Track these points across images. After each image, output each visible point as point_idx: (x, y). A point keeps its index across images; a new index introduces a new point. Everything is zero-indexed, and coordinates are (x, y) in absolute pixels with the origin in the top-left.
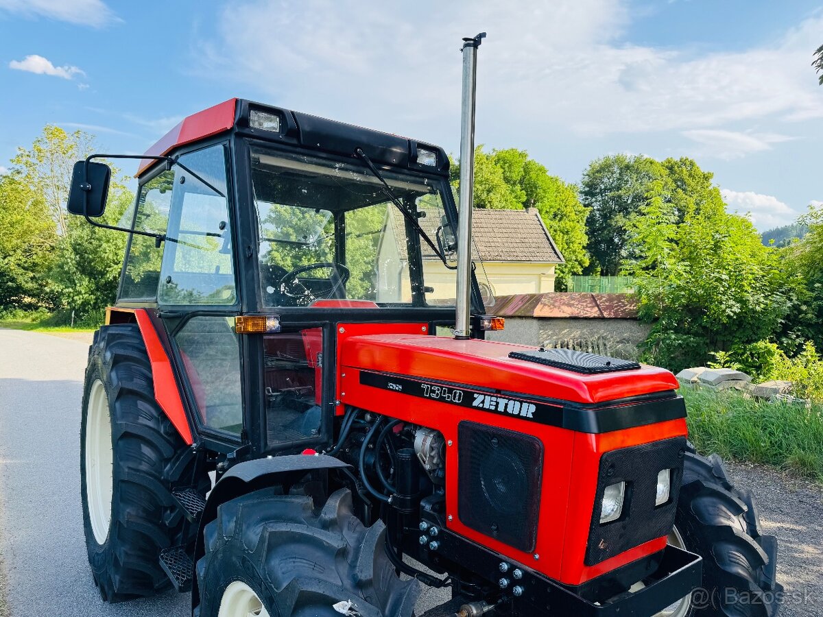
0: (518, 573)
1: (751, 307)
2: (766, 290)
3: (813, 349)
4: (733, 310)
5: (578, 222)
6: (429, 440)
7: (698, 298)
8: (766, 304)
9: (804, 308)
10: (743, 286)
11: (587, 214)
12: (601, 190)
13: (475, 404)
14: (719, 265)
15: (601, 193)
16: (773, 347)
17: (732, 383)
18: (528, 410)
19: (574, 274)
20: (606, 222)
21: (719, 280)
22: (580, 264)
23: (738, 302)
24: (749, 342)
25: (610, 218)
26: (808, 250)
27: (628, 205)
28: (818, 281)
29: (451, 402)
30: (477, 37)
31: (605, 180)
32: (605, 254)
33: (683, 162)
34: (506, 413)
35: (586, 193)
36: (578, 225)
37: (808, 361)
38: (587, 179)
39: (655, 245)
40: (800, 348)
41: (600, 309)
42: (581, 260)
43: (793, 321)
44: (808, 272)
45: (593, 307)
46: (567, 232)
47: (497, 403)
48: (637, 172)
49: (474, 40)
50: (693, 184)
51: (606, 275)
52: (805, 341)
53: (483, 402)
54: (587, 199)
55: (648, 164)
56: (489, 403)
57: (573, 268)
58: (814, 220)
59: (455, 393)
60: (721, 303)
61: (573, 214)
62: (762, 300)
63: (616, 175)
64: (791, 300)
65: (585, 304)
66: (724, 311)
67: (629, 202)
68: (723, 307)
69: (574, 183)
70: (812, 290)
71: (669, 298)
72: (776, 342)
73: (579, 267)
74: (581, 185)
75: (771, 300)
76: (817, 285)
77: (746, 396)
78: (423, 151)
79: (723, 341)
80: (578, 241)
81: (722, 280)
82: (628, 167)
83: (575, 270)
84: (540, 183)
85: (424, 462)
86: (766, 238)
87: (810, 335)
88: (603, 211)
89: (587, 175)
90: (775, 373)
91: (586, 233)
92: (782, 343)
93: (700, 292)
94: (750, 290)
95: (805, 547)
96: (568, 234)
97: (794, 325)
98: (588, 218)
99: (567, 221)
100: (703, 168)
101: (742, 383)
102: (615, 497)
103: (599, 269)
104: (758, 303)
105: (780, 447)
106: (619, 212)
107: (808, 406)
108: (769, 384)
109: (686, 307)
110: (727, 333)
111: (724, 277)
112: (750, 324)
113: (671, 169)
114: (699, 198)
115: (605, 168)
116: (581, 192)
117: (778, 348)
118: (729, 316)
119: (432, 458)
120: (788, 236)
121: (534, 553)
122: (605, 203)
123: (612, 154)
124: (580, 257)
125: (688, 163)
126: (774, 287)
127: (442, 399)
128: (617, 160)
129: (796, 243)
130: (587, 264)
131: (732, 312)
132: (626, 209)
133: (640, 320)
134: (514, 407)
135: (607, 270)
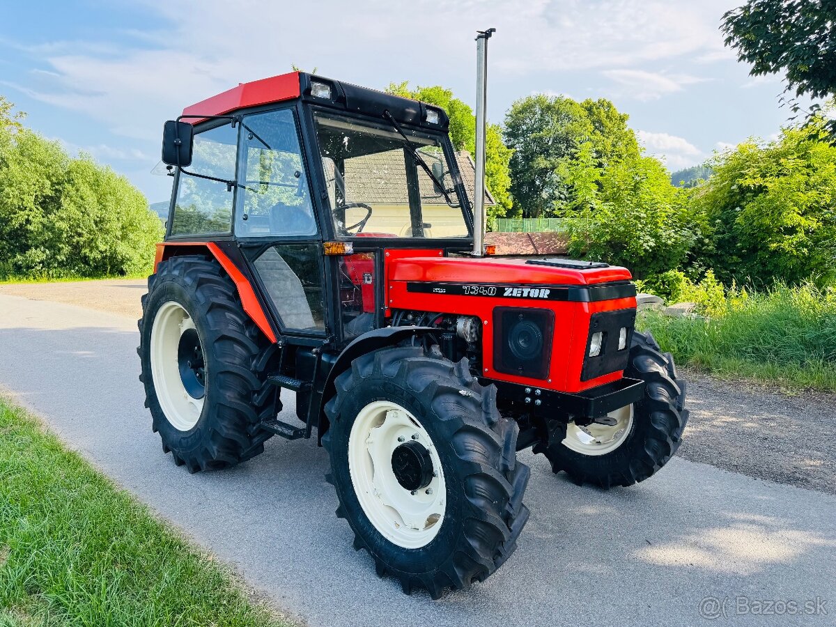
0: (538, 391)
1: (664, 241)
2: (676, 226)
3: (713, 276)
4: (649, 244)
5: (502, 164)
6: (469, 323)
7: (620, 234)
8: (676, 239)
9: (707, 241)
10: (658, 222)
11: (510, 156)
12: (523, 131)
13: (505, 294)
14: (639, 205)
15: (524, 134)
16: (681, 275)
17: (648, 306)
18: (545, 293)
19: (498, 216)
20: (528, 164)
21: (638, 218)
22: (504, 207)
23: (653, 237)
24: (661, 272)
25: (532, 161)
26: (711, 190)
27: (549, 147)
28: (719, 218)
29: (487, 296)
30: (488, 31)
31: (528, 121)
32: (527, 196)
33: (601, 104)
34: (528, 297)
35: (509, 135)
36: (502, 167)
37: (709, 286)
38: (509, 120)
39: (584, 186)
40: (702, 276)
41: (534, 247)
42: (505, 203)
43: (697, 252)
44: (711, 210)
45: (528, 246)
46: (492, 174)
47: (523, 292)
48: (558, 113)
49: (485, 33)
50: (610, 125)
51: (528, 217)
52: (706, 270)
53: (512, 292)
54: (510, 140)
55: (568, 105)
56: (516, 292)
57: (498, 210)
58: (716, 163)
59: (490, 289)
60: (639, 238)
61: (497, 156)
62: (673, 234)
63: (538, 116)
64: (696, 235)
65: (521, 243)
66: (642, 245)
67: (550, 144)
68: (641, 241)
69: (497, 124)
70: (714, 226)
71: (595, 235)
72: (683, 271)
73: (503, 209)
74: (504, 126)
75: (680, 235)
76: (718, 221)
77: (660, 315)
78: (431, 112)
79: (640, 272)
80: (502, 184)
81: (640, 218)
82: (549, 108)
83: (499, 212)
84: (465, 123)
85: (467, 337)
86: (676, 179)
87: (711, 264)
88: (525, 152)
89: (510, 115)
90: (682, 296)
91: (510, 176)
92: (687, 272)
93: (622, 229)
94: (663, 227)
95: (702, 412)
96: (492, 177)
97: (698, 256)
98: (511, 160)
99: (491, 163)
100: (619, 110)
101: (656, 305)
102: (597, 342)
103: (521, 211)
104: (670, 238)
105: (686, 351)
106: (541, 154)
107: (708, 321)
108: (677, 306)
109: (608, 242)
110: (642, 265)
111: (642, 215)
112: (662, 256)
113: (590, 110)
114: (616, 140)
115: (527, 108)
116: (504, 134)
117: (684, 276)
118: (645, 250)
119: (471, 333)
120: (694, 177)
121: (548, 378)
122: (527, 144)
123: (534, 94)
124: (504, 199)
125: (606, 104)
126: (682, 223)
127: (480, 295)
128: (539, 101)
129: (702, 184)
130: (510, 207)
131: (648, 246)
132: (547, 151)
133: (569, 255)
134: (534, 293)
135: (529, 213)
